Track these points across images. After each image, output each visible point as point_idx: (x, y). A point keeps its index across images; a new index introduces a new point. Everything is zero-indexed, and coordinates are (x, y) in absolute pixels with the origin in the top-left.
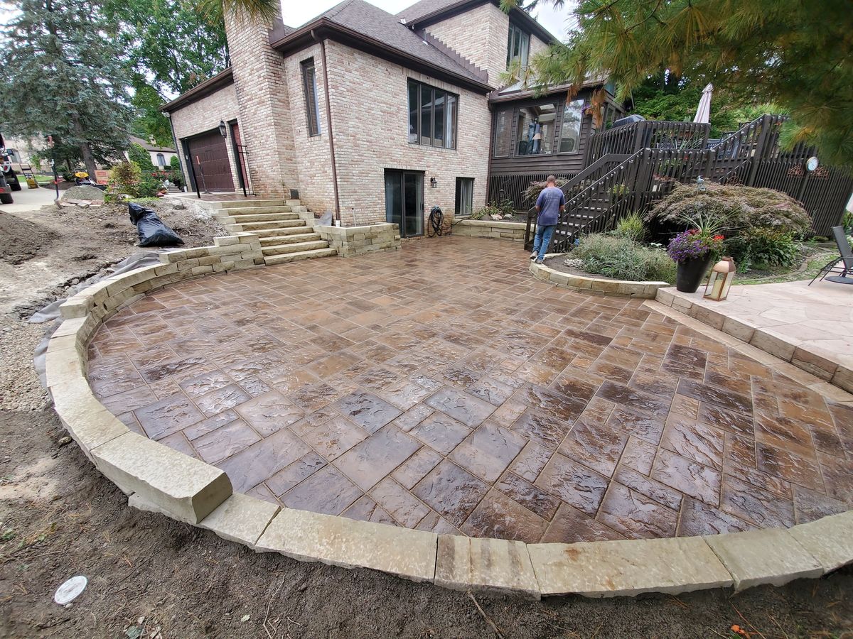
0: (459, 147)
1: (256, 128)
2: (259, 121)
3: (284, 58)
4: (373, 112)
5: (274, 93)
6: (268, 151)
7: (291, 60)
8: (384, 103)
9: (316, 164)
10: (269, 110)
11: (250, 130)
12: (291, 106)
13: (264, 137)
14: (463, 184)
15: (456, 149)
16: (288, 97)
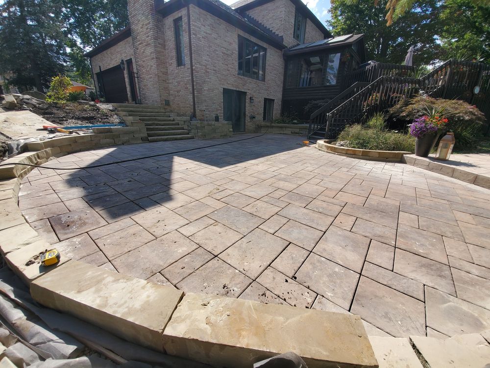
0: (266, 79)
1: (144, 61)
2: (146, 57)
3: (163, 18)
4: (217, 52)
5: (156, 38)
6: (152, 75)
7: (168, 19)
8: (224, 48)
9: (181, 83)
10: (152, 50)
11: (141, 63)
12: (166, 47)
13: (149, 67)
14: (268, 102)
15: (264, 81)
16: (164, 42)
